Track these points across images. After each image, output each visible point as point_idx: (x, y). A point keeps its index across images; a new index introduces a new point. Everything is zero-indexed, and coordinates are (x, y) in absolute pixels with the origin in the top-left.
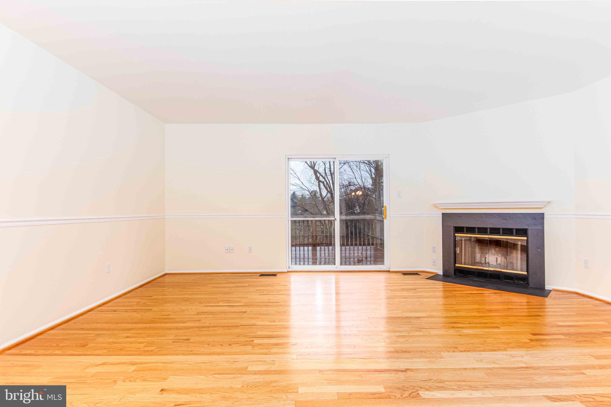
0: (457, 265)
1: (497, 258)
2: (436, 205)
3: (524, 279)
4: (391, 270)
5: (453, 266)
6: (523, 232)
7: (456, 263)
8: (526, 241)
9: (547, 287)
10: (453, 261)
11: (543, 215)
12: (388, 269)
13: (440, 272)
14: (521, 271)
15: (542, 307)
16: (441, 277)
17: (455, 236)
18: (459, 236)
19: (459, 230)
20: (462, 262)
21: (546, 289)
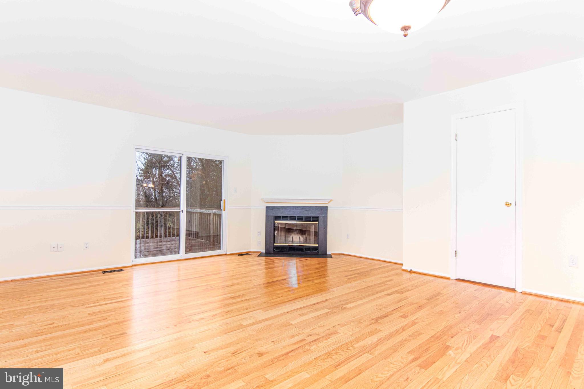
0: (275, 244)
1: (299, 237)
2: (263, 200)
3: (316, 249)
4: (227, 253)
5: (272, 245)
6: (316, 219)
7: (274, 243)
8: (317, 225)
9: (329, 253)
10: (272, 241)
11: (326, 208)
12: (225, 253)
13: (263, 251)
14: (314, 244)
15: (325, 264)
16: (264, 254)
17: (275, 223)
18: (277, 223)
19: (277, 218)
20: (278, 242)
21: (328, 253)
